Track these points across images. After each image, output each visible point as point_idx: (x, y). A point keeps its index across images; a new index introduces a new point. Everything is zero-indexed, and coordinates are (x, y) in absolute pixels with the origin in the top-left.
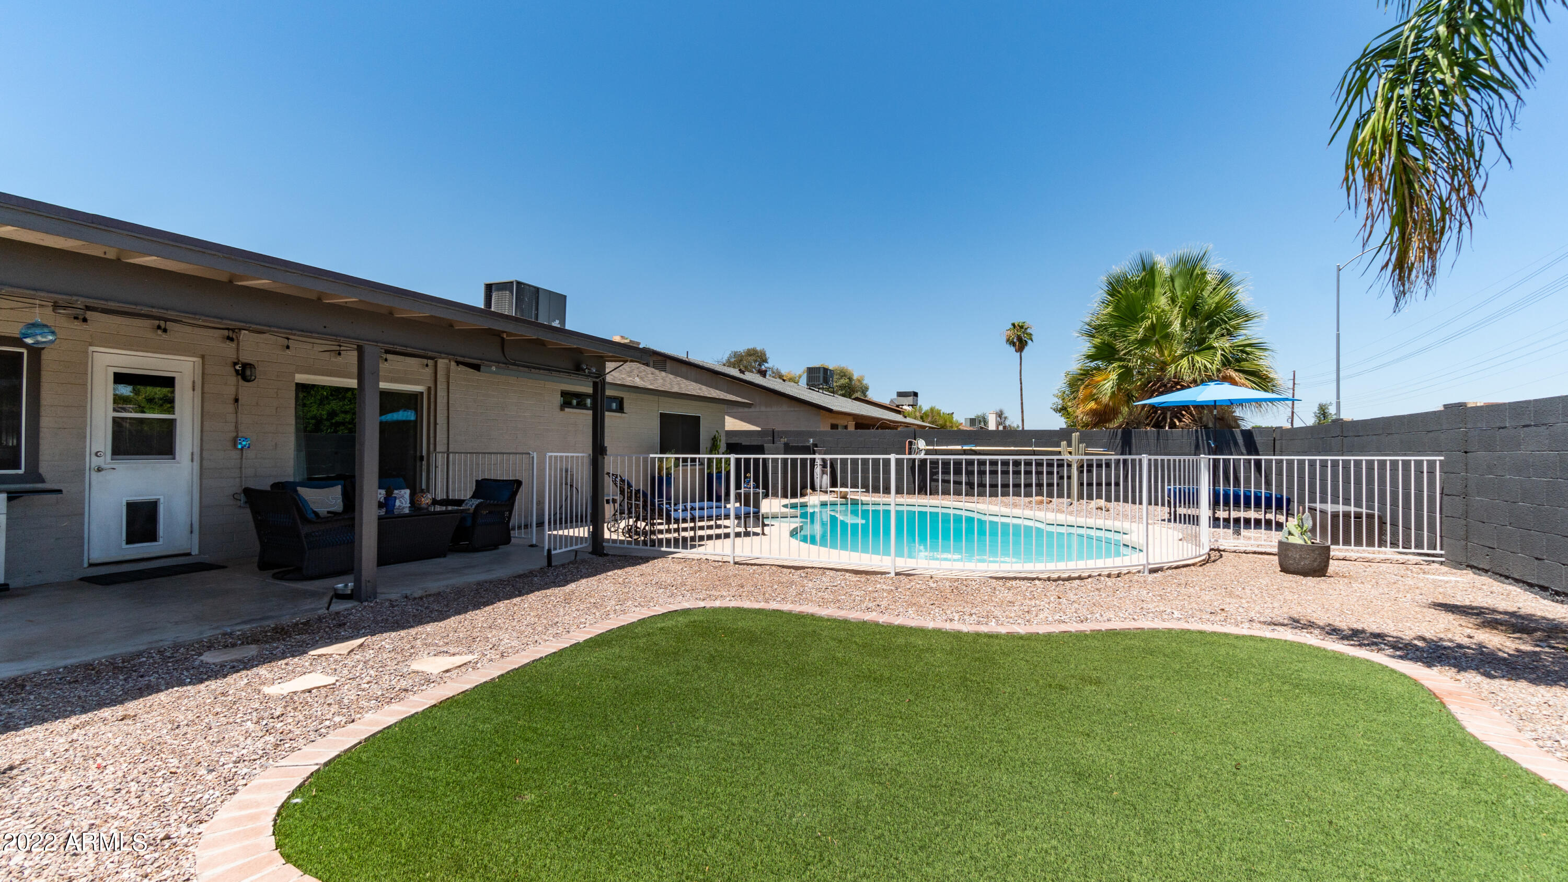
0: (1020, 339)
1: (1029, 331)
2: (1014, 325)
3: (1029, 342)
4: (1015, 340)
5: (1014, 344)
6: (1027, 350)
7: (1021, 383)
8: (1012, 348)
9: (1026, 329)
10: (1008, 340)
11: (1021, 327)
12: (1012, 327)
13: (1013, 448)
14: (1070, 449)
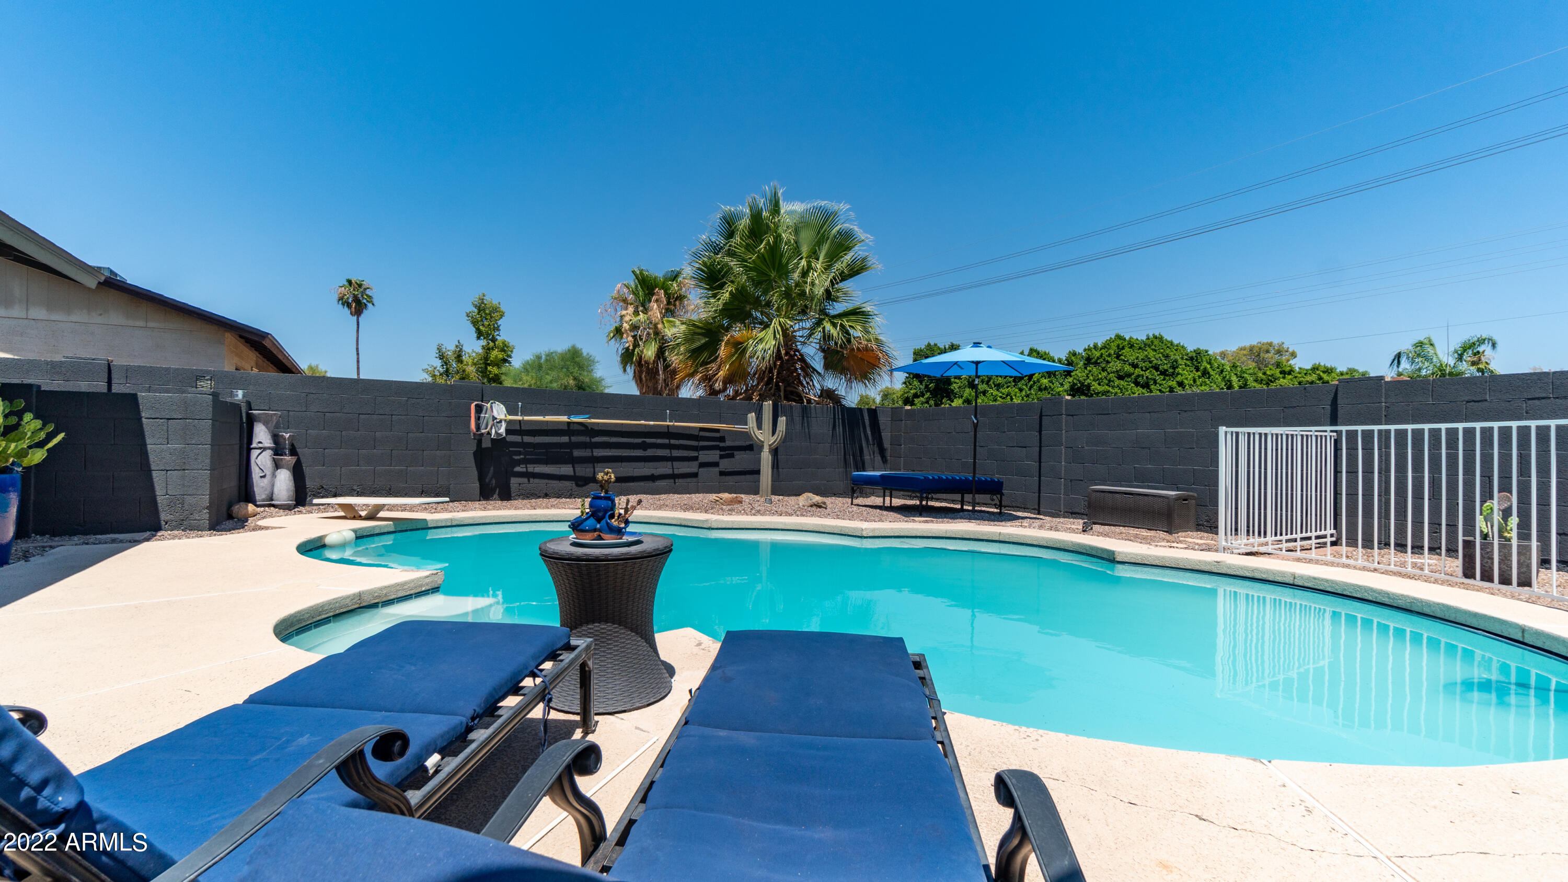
0: (357, 300)
1: (368, 292)
2: (350, 282)
3: (370, 305)
4: (350, 300)
5: (349, 306)
6: (366, 314)
7: (358, 354)
8: (346, 308)
9: (365, 289)
10: (341, 299)
11: (360, 286)
12: (346, 283)
13: (643, 422)
14: (760, 427)
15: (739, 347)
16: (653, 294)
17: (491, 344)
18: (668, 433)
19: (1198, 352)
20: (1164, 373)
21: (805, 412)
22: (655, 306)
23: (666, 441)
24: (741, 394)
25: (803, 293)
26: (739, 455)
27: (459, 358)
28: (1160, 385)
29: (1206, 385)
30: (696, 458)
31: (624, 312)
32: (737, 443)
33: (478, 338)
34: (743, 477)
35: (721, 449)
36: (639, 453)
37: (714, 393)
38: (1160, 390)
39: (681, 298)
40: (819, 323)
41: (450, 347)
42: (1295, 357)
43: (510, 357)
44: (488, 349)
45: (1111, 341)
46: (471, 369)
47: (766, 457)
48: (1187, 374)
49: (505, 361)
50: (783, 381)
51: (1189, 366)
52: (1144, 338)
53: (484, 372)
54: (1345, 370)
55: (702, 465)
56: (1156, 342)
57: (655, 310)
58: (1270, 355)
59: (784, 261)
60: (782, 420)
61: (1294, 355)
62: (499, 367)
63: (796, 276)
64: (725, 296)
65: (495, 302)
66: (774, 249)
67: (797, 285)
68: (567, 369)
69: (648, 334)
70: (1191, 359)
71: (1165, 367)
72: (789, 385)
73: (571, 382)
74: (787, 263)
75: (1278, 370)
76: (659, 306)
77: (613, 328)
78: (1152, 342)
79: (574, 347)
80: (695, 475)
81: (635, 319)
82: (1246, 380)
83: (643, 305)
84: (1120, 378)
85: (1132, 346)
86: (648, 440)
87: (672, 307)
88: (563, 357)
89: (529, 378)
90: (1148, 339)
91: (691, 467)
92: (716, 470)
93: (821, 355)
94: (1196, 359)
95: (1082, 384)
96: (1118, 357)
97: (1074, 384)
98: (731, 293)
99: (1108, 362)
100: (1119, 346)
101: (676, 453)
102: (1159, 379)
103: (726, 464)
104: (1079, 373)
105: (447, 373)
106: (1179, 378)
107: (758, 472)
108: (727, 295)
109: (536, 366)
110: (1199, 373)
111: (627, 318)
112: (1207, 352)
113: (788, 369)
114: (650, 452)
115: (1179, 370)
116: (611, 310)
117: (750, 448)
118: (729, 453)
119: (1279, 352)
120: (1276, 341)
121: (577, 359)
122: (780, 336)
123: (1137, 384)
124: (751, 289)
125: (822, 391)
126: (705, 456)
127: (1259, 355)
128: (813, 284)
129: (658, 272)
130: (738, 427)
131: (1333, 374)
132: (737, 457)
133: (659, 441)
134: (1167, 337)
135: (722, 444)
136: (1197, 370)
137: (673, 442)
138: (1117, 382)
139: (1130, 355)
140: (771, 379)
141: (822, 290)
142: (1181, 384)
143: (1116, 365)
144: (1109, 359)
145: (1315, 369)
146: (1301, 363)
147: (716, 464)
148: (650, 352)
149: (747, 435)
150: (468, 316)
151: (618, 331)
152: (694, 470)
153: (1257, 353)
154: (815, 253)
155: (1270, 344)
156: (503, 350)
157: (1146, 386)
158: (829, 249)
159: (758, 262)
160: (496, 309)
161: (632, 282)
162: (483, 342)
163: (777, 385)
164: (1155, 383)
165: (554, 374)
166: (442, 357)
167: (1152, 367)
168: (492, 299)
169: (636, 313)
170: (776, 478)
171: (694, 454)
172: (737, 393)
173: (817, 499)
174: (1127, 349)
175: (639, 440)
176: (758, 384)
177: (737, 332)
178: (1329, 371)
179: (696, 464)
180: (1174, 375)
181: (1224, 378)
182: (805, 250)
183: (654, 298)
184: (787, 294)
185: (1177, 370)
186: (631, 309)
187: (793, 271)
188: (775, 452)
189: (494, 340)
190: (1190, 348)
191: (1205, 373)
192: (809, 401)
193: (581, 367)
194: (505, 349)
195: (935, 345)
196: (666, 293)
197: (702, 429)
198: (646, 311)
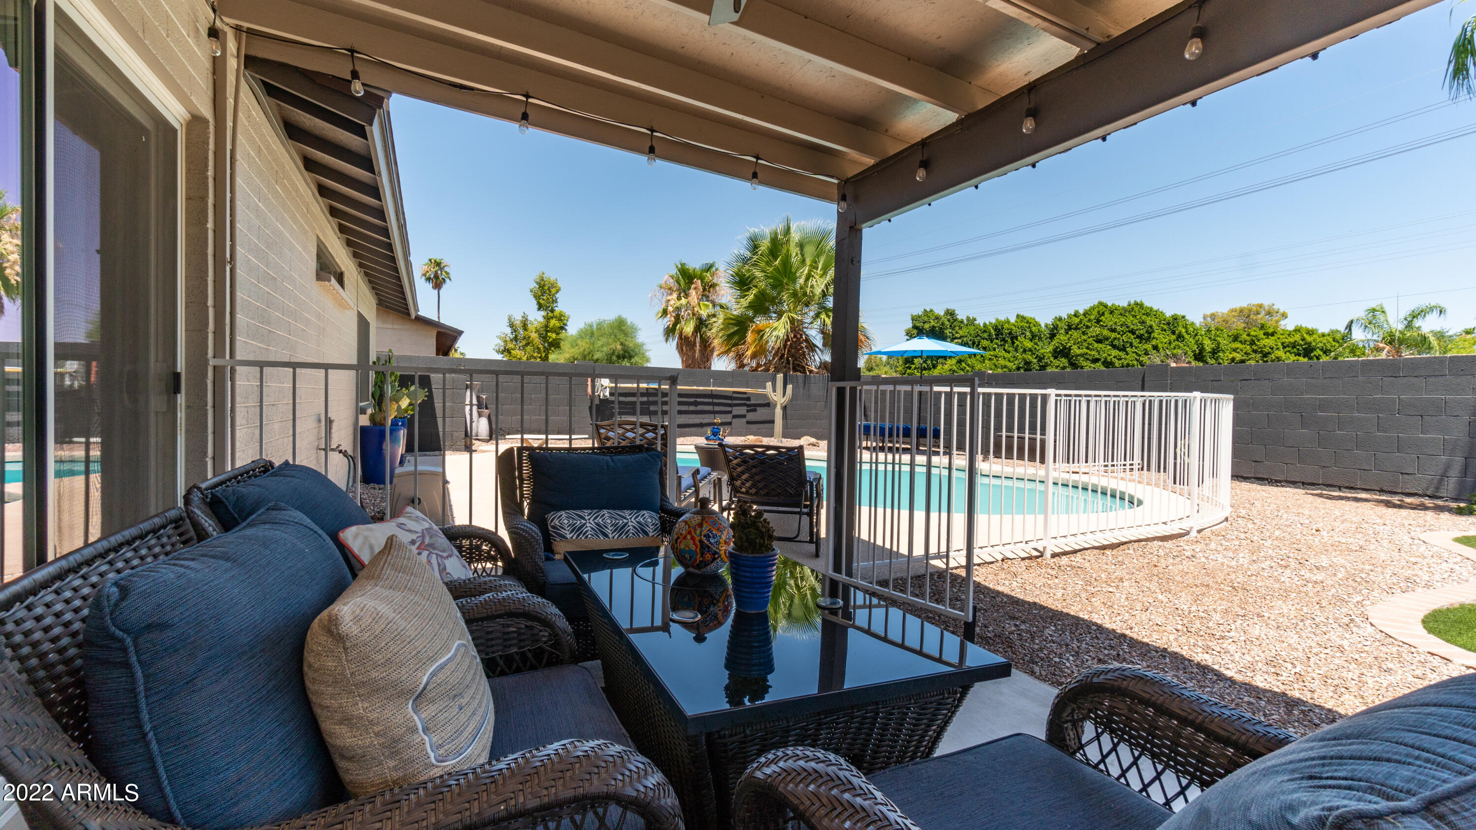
0: (436, 276)
1: (446, 269)
3: (447, 280)
9: (443, 267)
11: (439, 264)
13: (695, 388)
14: (774, 391)
15: (760, 332)
16: (692, 283)
17: (550, 314)
18: (712, 395)
19: (1175, 318)
20: (1140, 337)
21: (806, 379)
22: (694, 293)
23: (711, 400)
24: (761, 366)
25: (805, 294)
26: (760, 410)
27: (525, 326)
28: (1136, 348)
29: (1179, 347)
30: (730, 412)
31: (669, 298)
32: (759, 402)
33: (539, 309)
34: (763, 425)
35: (748, 406)
36: (692, 408)
37: (742, 366)
38: (1136, 353)
39: (713, 286)
40: (817, 315)
41: (518, 318)
42: (1286, 317)
43: (566, 325)
44: (548, 319)
45: (1093, 308)
46: (534, 336)
47: (779, 412)
48: (1161, 338)
49: (562, 328)
50: (792, 356)
51: (1165, 331)
52: (1125, 305)
53: (544, 338)
54: (1326, 331)
55: (735, 417)
56: (1136, 309)
57: (694, 295)
58: (1260, 316)
59: (793, 270)
60: (790, 387)
61: (1284, 316)
62: (558, 334)
63: (801, 281)
64: (751, 297)
65: (552, 279)
66: (786, 263)
67: (801, 288)
68: (615, 336)
69: (689, 314)
70: (1168, 324)
71: (1142, 332)
72: (796, 360)
73: (619, 347)
74: (796, 272)
75: (1262, 332)
76: (697, 293)
77: (661, 310)
78: (1133, 309)
79: (620, 317)
80: (730, 424)
81: (678, 303)
82: (1219, 343)
83: (684, 291)
84: (1099, 341)
85: (1112, 312)
86: (698, 400)
87: (707, 293)
88: (611, 326)
89: (584, 344)
90: (1129, 305)
91: (728, 418)
92: (744, 420)
93: (821, 336)
94: (1174, 325)
95: (1065, 348)
96: (1098, 321)
97: (1057, 347)
98: (755, 295)
99: (1088, 327)
100: (1101, 312)
101: (717, 408)
102: (1136, 342)
103: (751, 416)
104: (1061, 338)
105: (516, 339)
106: (1154, 342)
107: (773, 422)
108: (752, 296)
109: (589, 333)
110: (1174, 337)
111: (672, 302)
112: (1183, 317)
113: (796, 348)
114: (700, 408)
115: (1155, 335)
116: (659, 295)
117: (768, 405)
118: (753, 408)
119: (1269, 313)
120: (1266, 303)
121: (623, 328)
122: (788, 326)
123: (1114, 347)
124: (769, 291)
125: (821, 363)
126: (737, 411)
127: (1249, 316)
128: (812, 286)
129: (695, 264)
130: (760, 391)
131: (1315, 336)
132: (759, 412)
133: (706, 400)
134: (1147, 303)
135: (748, 403)
136: (1173, 333)
137: (715, 401)
138: (1096, 345)
139: (1107, 320)
140: (783, 355)
141: (820, 290)
142: (1155, 348)
143: (1095, 330)
144: (1089, 324)
145: (1297, 330)
146: (1289, 325)
147: (744, 416)
148: (689, 328)
149: (765, 396)
150: (531, 291)
151: (665, 312)
152: (729, 420)
153: (1246, 314)
154: (815, 262)
155: (1261, 306)
156: (560, 320)
157: (1123, 349)
158: (825, 260)
159: (774, 272)
160: (553, 285)
161: (674, 271)
162: (543, 313)
163: (788, 359)
164: (1131, 345)
165: (603, 340)
166: (512, 325)
167: (1129, 332)
168: (551, 276)
169: (679, 298)
170: (785, 427)
171: (729, 409)
172: (758, 365)
173: (813, 440)
174: (1107, 314)
175: (692, 400)
176: (774, 359)
177: (760, 321)
178: (1311, 332)
179: (730, 416)
180: (1148, 339)
181: (1197, 341)
182: (808, 262)
183: (693, 286)
184: (795, 294)
185: (1153, 335)
186: (675, 296)
187: (800, 277)
188: (785, 408)
189: (552, 311)
190: (1169, 314)
191: (1180, 337)
192: (811, 371)
193: (626, 334)
194: (561, 318)
195: (931, 311)
196: (702, 282)
197: (734, 392)
198: (687, 296)
